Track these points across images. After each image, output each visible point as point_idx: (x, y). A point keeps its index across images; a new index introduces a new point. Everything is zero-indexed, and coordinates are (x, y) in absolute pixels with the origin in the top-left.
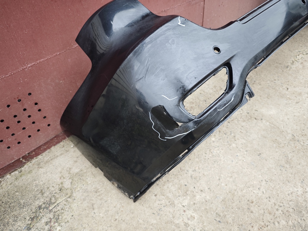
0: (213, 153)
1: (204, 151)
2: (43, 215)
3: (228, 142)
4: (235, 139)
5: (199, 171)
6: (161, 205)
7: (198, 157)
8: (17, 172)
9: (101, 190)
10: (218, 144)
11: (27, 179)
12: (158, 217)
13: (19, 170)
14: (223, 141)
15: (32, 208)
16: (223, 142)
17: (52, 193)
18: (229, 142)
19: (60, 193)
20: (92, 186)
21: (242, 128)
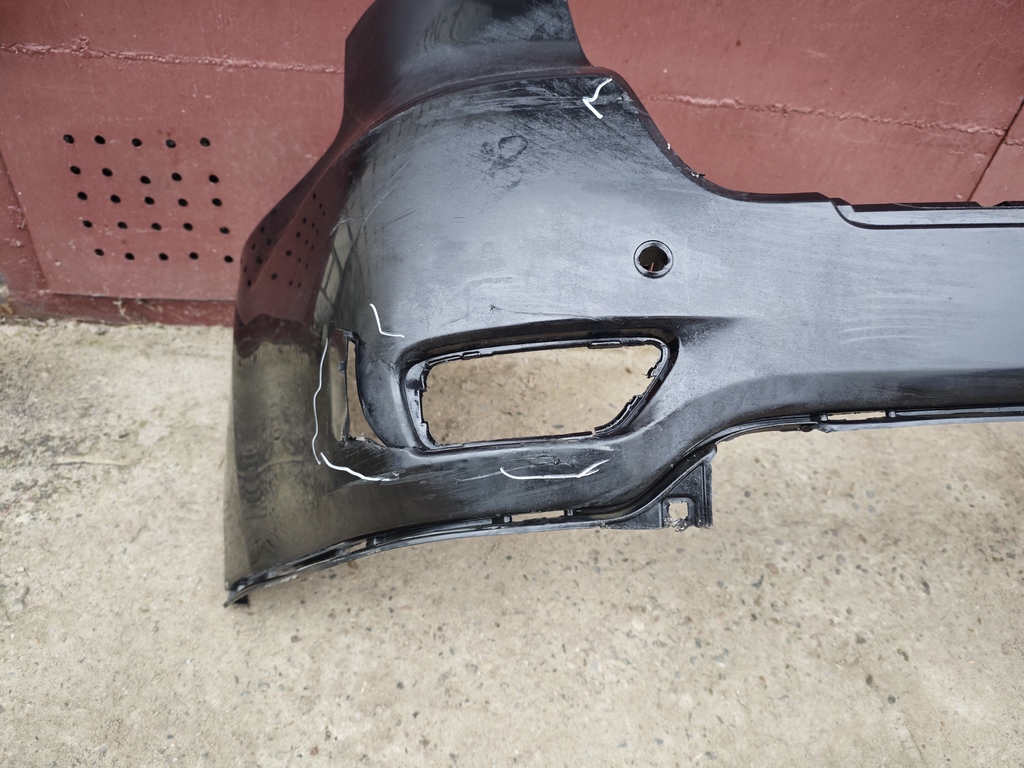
0: (589, 666)
1: (567, 634)
2: (33, 461)
3: (677, 674)
4: (713, 683)
5: (484, 682)
6: (278, 677)
7: (530, 637)
8: (93, 329)
9: (197, 511)
10: (635, 652)
11: (95, 358)
12: (235, 700)
13: (103, 327)
14: (667, 659)
15: (33, 427)
16: (663, 661)
17: (101, 430)
18: (683, 679)
19: (115, 441)
20: (192, 483)
21: (783, 670)
